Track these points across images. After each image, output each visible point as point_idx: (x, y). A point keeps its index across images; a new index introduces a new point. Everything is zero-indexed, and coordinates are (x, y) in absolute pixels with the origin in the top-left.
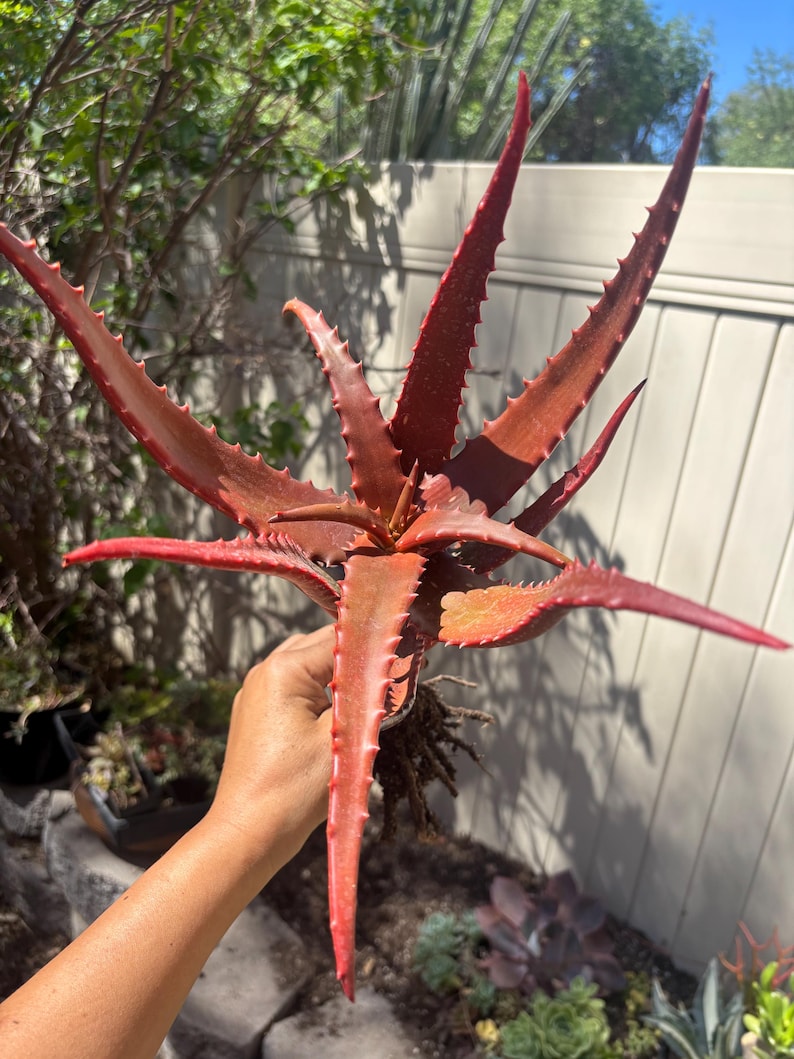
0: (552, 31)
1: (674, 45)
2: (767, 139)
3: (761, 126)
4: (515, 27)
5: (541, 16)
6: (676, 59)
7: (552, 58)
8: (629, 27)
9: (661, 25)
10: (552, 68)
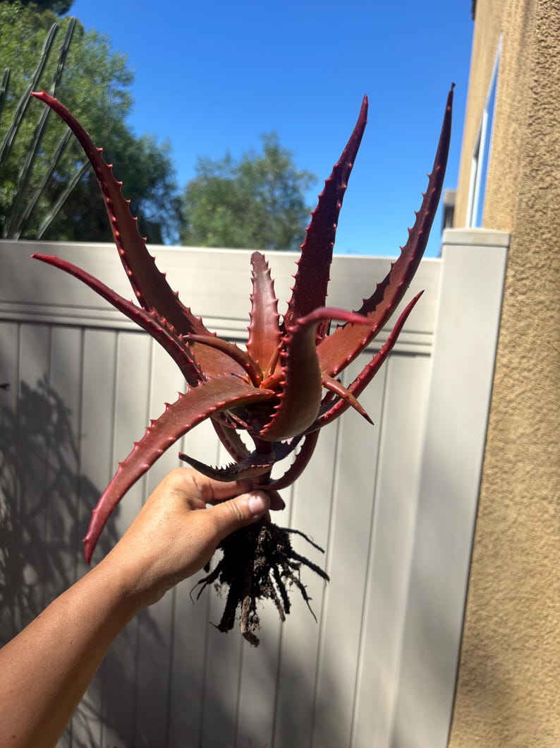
0: (62, 138)
1: (147, 151)
2: (214, 210)
3: (209, 201)
4: (35, 133)
5: (52, 127)
6: (150, 161)
7: (65, 156)
8: (116, 139)
9: (137, 139)
10: (65, 161)
